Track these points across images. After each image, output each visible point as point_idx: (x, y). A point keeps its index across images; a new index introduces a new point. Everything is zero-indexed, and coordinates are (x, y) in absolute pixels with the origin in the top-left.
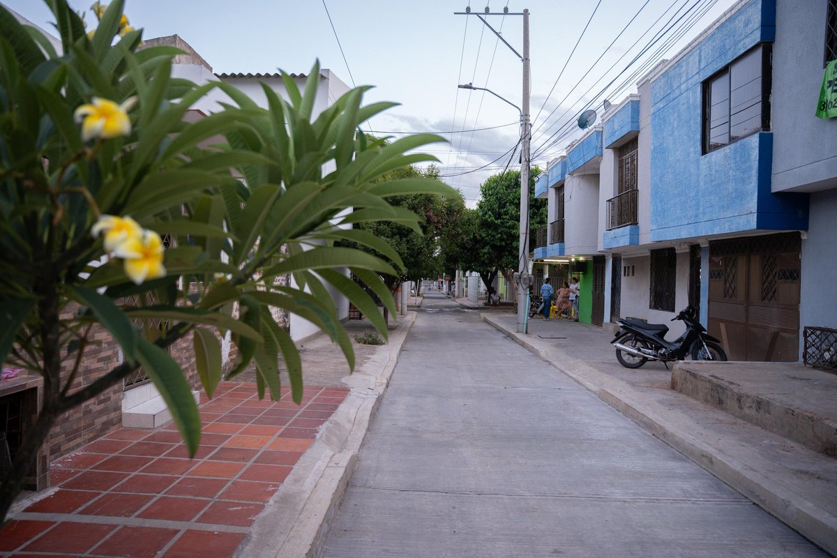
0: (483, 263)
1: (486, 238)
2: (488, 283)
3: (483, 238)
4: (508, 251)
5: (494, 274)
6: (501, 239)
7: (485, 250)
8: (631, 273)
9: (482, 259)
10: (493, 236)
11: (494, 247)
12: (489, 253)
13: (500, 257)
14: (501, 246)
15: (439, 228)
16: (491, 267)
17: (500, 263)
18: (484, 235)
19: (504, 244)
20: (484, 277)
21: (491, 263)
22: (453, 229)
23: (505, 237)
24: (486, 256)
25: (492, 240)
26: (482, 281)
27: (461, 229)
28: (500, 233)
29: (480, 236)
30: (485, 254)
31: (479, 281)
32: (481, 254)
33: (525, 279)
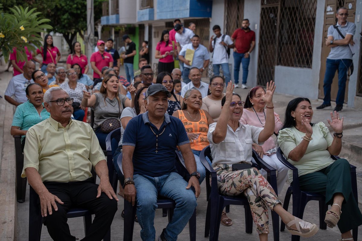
0: (64, 27)
1: (65, 7)
2: (70, 42)
3: (63, 7)
4: (83, 17)
5: (74, 35)
6: (77, 9)
7: (65, 16)
8: (157, 36)
9: (63, 23)
10: (71, 6)
11: (71, 14)
12: (68, 19)
13: (77, 22)
14: (77, 14)
15: (31, 5)
16: (70, 29)
17: (77, 27)
18: (63, 5)
19: (79, 12)
20: (66, 37)
21: (70, 26)
22: (41, 5)
23: (80, 6)
24: (66, 21)
25: (70, 9)
26: (65, 41)
27: (47, 4)
28: (77, 4)
29: (61, 5)
30: (65, 19)
31: (62, 40)
32: (62, 20)
33: (92, 40)
